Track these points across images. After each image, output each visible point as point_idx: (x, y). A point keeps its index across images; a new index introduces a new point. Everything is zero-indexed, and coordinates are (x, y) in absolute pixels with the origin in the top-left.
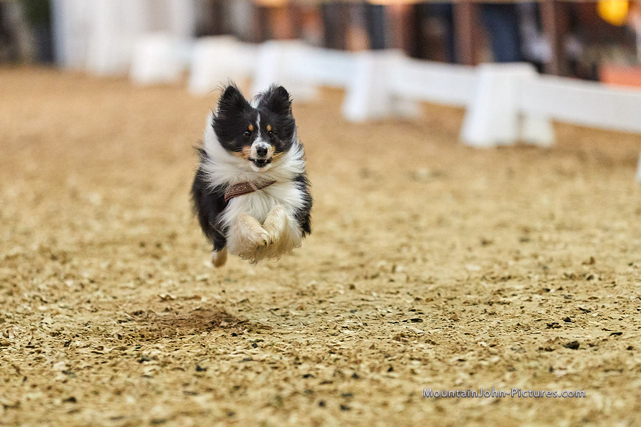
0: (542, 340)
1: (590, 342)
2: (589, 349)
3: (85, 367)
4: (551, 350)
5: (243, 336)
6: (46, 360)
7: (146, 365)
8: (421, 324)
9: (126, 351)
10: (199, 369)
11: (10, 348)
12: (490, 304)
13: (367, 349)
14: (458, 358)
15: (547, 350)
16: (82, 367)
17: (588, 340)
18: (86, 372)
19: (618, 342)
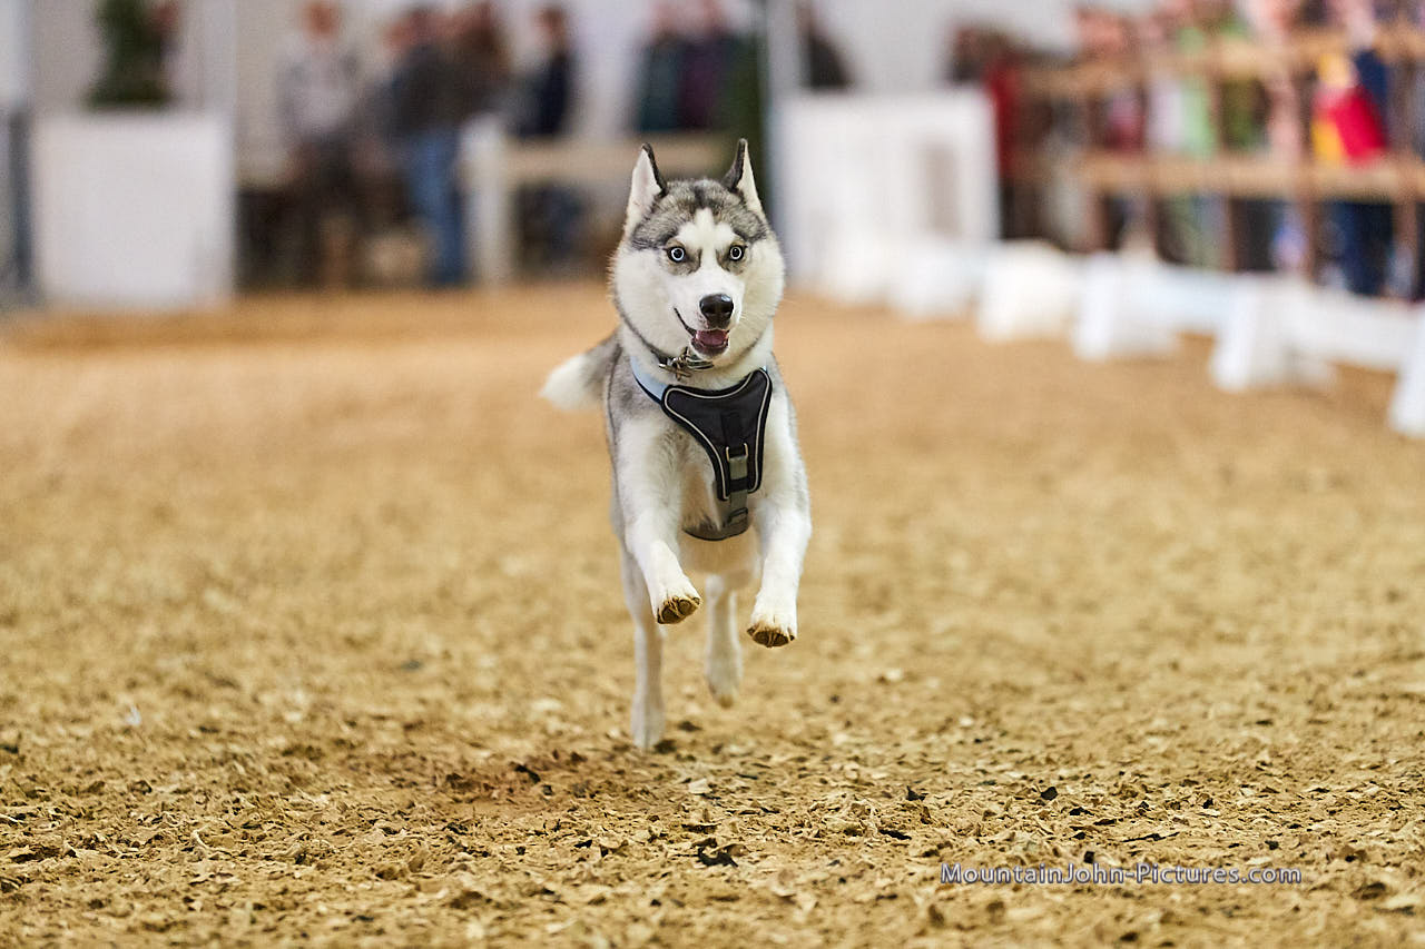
3: (738, 789)
5: (991, 743)
6: (679, 776)
7: (833, 788)
8: (1268, 730)
9: (807, 764)
10: (911, 796)
11: (628, 755)
12: (1384, 697)
14: (1316, 787)
16: (732, 788)
18: (738, 795)
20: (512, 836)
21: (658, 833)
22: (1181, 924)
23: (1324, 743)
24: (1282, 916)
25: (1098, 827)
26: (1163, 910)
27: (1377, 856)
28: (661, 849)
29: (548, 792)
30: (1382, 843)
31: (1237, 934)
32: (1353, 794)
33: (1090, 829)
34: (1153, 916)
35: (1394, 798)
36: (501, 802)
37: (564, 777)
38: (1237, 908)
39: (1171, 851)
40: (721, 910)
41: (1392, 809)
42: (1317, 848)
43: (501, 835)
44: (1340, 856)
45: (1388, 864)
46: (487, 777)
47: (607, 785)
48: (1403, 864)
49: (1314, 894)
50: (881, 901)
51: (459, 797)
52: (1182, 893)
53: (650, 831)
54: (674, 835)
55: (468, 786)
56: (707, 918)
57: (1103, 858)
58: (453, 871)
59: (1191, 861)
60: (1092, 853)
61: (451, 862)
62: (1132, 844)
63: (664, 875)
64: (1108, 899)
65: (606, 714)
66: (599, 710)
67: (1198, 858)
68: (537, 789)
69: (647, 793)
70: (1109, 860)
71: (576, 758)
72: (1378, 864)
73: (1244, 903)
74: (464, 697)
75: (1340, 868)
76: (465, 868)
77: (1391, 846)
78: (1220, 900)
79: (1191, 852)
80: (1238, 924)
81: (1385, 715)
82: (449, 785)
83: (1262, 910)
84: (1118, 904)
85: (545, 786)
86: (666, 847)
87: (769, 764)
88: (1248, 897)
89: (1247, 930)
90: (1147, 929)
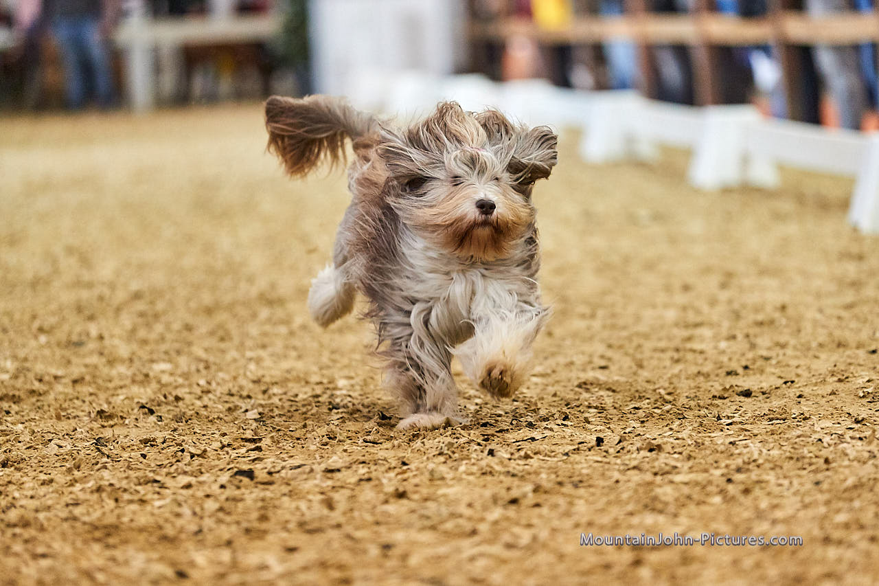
0: (717, 388)
1: (762, 390)
2: (761, 397)
3: (277, 415)
4: (724, 398)
6: (241, 408)
7: (335, 413)
8: (606, 372)
9: (320, 399)
10: (383, 417)
11: (210, 395)
12: (677, 350)
13: (550, 397)
14: (634, 406)
15: (720, 398)
16: (274, 415)
17: (761, 388)
18: (277, 419)
19: (789, 390)
20: (135, 447)
21: (226, 443)
22: (546, 492)
23: (640, 380)
24: (608, 486)
25: (498, 434)
26: (535, 485)
27: (668, 448)
28: (228, 453)
29: (159, 419)
30: (672, 440)
31: (580, 498)
32: (656, 411)
33: (493, 435)
34: (529, 488)
35: (680, 412)
36: (130, 427)
37: (169, 410)
38: (581, 481)
39: (542, 448)
40: (264, 489)
41: (679, 419)
42: (631, 444)
43: (129, 447)
44: (645, 449)
45: (675, 452)
46: (122, 412)
47: (196, 415)
48: (684, 453)
49: (629, 472)
50: (363, 483)
51: (106, 424)
52: (548, 474)
53: (221, 443)
54: (236, 444)
55: (111, 417)
56: (254, 496)
57: (499, 453)
58: (98, 470)
59: (553, 454)
60: (493, 450)
61: (97, 464)
62: (518, 444)
63: (229, 470)
64: (502, 477)
65: (198, 371)
66: (193, 368)
67: (558, 451)
68: (153, 418)
69: (221, 419)
70: (503, 453)
71: (177, 399)
72: (669, 453)
73: (585, 478)
74: (111, 362)
75: (645, 456)
76: (105, 468)
77: (677, 441)
78: (570, 477)
79: (553, 448)
80: (582, 491)
81: (678, 361)
82: (99, 417)
83: (597, 483)
84: (508, 480)
85: (157, 416)
86: (230, 452)
87: (297, 399)
88: (588, 475)
89: (586, 495)
90: (525, 496)
